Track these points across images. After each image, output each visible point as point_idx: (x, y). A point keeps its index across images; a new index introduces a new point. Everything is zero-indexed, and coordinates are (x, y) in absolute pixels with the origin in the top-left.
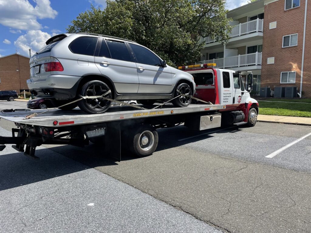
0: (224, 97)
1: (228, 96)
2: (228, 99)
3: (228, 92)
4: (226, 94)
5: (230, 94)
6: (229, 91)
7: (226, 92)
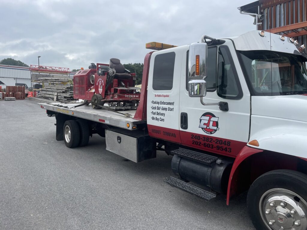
0: (154, 108)
1: (165, 109)
2: (163, 114)
3: (166, 100)
4: (158, 103)
5: (172, 104)
6: (167, 96)
7: (158, 99)
